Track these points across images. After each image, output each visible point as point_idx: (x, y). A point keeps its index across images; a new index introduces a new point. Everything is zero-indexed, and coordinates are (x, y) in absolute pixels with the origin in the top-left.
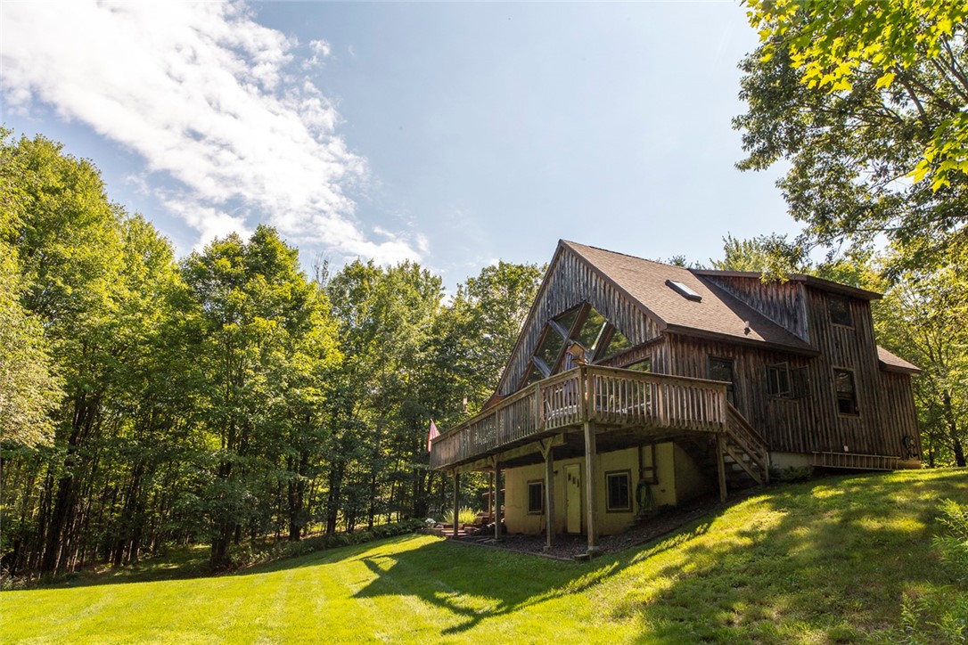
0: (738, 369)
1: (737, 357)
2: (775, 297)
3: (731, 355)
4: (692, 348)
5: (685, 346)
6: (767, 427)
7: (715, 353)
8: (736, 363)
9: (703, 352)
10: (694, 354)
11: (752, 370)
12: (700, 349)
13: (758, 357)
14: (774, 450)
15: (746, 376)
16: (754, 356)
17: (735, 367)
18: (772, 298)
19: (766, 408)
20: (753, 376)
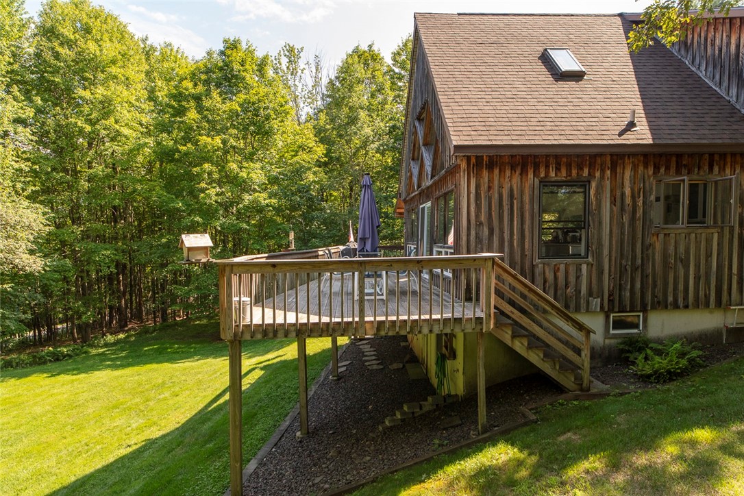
0: (598, 193)
1: (598, 174)
2: (724, 49)
3: (586, 172)
4: (508, 173)
5: (496, 171)
6: (644, 277)
7: (552, 174)
8: (593, 185)
9: (531, 175)
10: (511, 181)
11: (628, 191)
12: (524, 172)
13: (641, 168)
14: (653, 308)
15: (613, 202)
16: (635, 168)
17: (592, 192)
18: (720, 50)
19: (646, 248)
20: (628, 200)
